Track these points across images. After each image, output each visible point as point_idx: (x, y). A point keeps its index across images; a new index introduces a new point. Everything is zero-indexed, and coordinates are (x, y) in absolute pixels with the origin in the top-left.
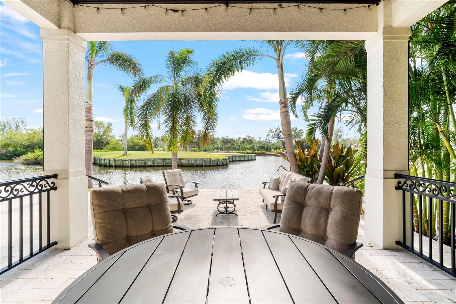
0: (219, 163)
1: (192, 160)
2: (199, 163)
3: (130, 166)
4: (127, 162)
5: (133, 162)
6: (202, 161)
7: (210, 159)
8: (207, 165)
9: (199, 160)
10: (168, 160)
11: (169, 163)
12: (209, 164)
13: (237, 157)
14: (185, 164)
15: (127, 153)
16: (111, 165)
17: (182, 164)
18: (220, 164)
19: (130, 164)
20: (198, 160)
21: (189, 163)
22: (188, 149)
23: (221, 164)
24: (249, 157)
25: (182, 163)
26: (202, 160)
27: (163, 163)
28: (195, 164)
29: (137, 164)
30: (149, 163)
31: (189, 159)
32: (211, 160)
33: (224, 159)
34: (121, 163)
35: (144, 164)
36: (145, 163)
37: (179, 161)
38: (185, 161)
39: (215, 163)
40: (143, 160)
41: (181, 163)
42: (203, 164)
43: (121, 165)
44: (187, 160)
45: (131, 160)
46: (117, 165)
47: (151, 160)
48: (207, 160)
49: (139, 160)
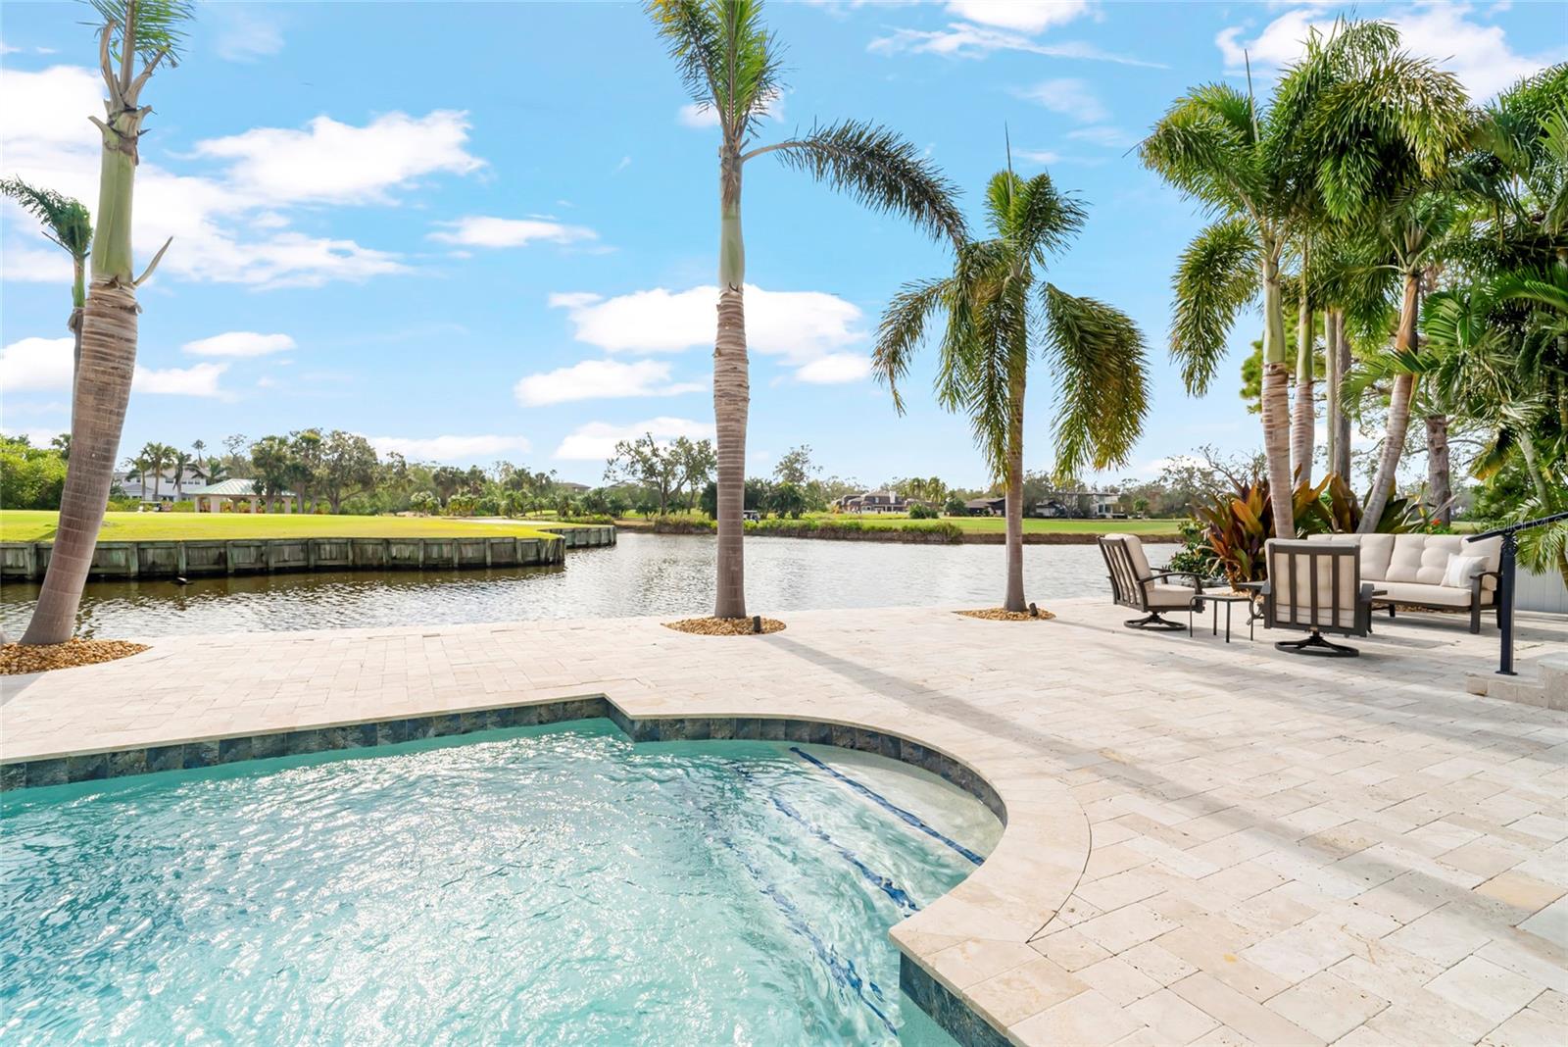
0: (543, 556)
1: (440, 545)
2: (470, 555)
3: (140, 572)
4: (119, 558)
5: (150, 555)
6: (482, 546)
7: (515, 539)
8: (503, 561)
9: (473, 544)
10: (328, 547)
11: (331, 559)
12: (509, 560)
14: (409, 558)
17: (397, 562)
18: (547, 559)
19: (139, 566)
20: (466, 544)
21: (430, 558)
23: (551, 559)
24: (598, 536)
25: (395, 558)
26: (484, 543)
27: (307, 559)
28: (456, 560)
29: (177, 566)
30: (238, 559)
31: (428, 541)
32: (518, 545)
35: (214, 564)
36: (222, 558)
37: (380, 548)
38: (411, 548)
39: (532, 556)
40: (213, 547)
41: (390, 554)
42: (489, 560)
44: (422, 545)
45: (142, 546)
47: (248, 547)
48: (502, 541)
49: (189, 545)
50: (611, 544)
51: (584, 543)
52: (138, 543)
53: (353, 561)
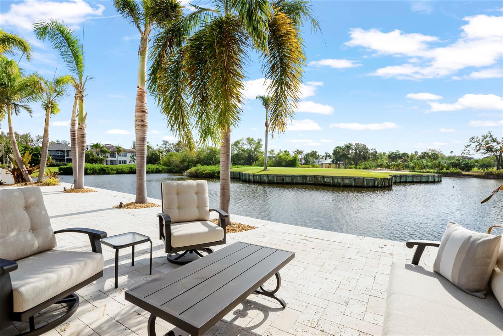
0: (376, 184)
1: (338, 178)
2: (347, 182)
3: (268, 182)
4: (265, 178)
5: (270, 178)
6: (351, 179)
7: (364, 177)
8: (359, 185)
9: (348, 179)
10: (309, 178)
11: (309, 181)
12: (361, 185)
13: (408, 176)
14: (329, 182)
15: (266, 169)
16: (250, 180)
17: (326, 183)
18: (378, 185)
19: (268, 180)
20: (346, 179)
21: (334, 182)
22: (341, 166)
23: (380, 186)
24: (429, 178)
25: (325, 182)
27: (303, 181)
28: (342, 184)
29: (274, 181)
30: (288, 180)
31: (334, 177)
32: (365, 180)
33: (385, 179)
34: (259, 178)
35: (282, 181)
36: (283, 179)
37: (322, 179)
38: (330, 179)
39: (371, 184)
40: (281, 177)
41: (324, 181)
42: (353, 184)
43: (259, 181)
44: (332, 178)
45: (269, 176)
46: (255, 180)
47: (289, 177)
48: (359, 178)
49: (277, 176)
50: (440, 182)
51: (419, 181)
52: (268, 175)
53: (315, 182)
